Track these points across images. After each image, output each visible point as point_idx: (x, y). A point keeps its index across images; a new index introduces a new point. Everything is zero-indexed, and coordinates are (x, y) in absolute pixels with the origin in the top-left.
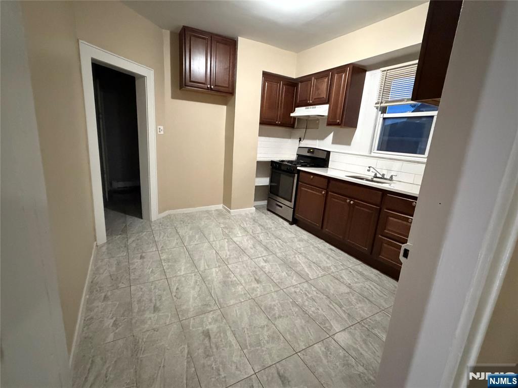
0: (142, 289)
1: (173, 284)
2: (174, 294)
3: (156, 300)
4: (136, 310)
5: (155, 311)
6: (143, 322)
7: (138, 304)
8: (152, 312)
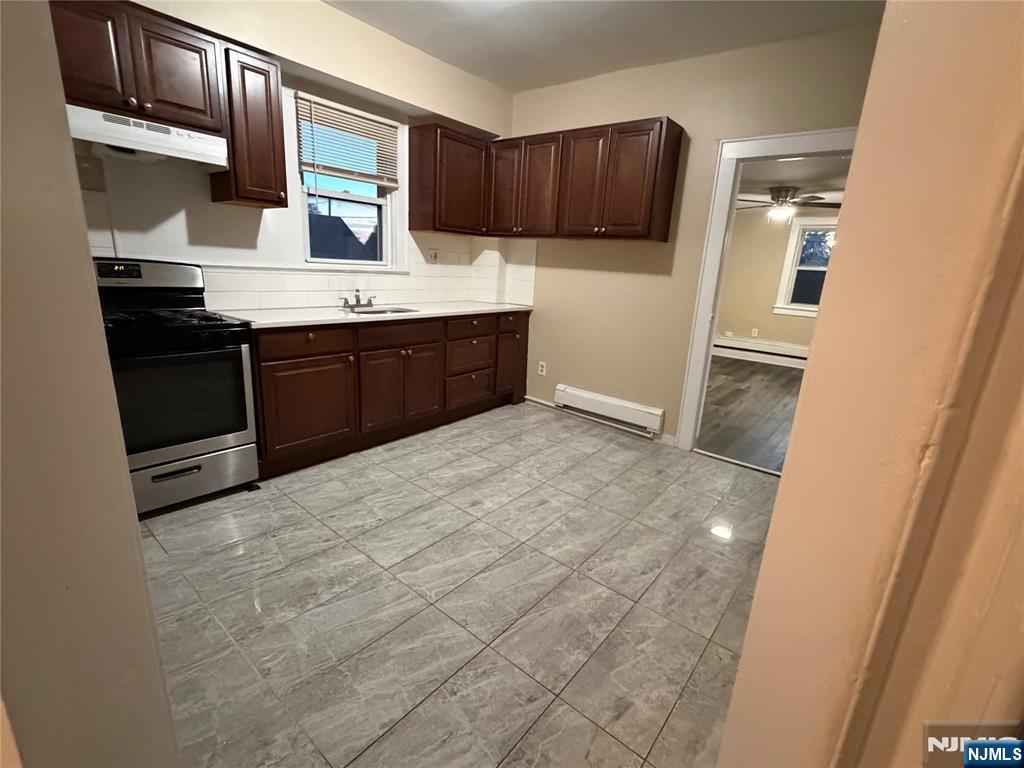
0: (695, 618)
1: (640, 585)
2: (658, 571)
3: (690, 583)
4: (728, 591)
5: (705, 571)
6: (728, 571)
7: (720, 598)
8: (707, 573)
